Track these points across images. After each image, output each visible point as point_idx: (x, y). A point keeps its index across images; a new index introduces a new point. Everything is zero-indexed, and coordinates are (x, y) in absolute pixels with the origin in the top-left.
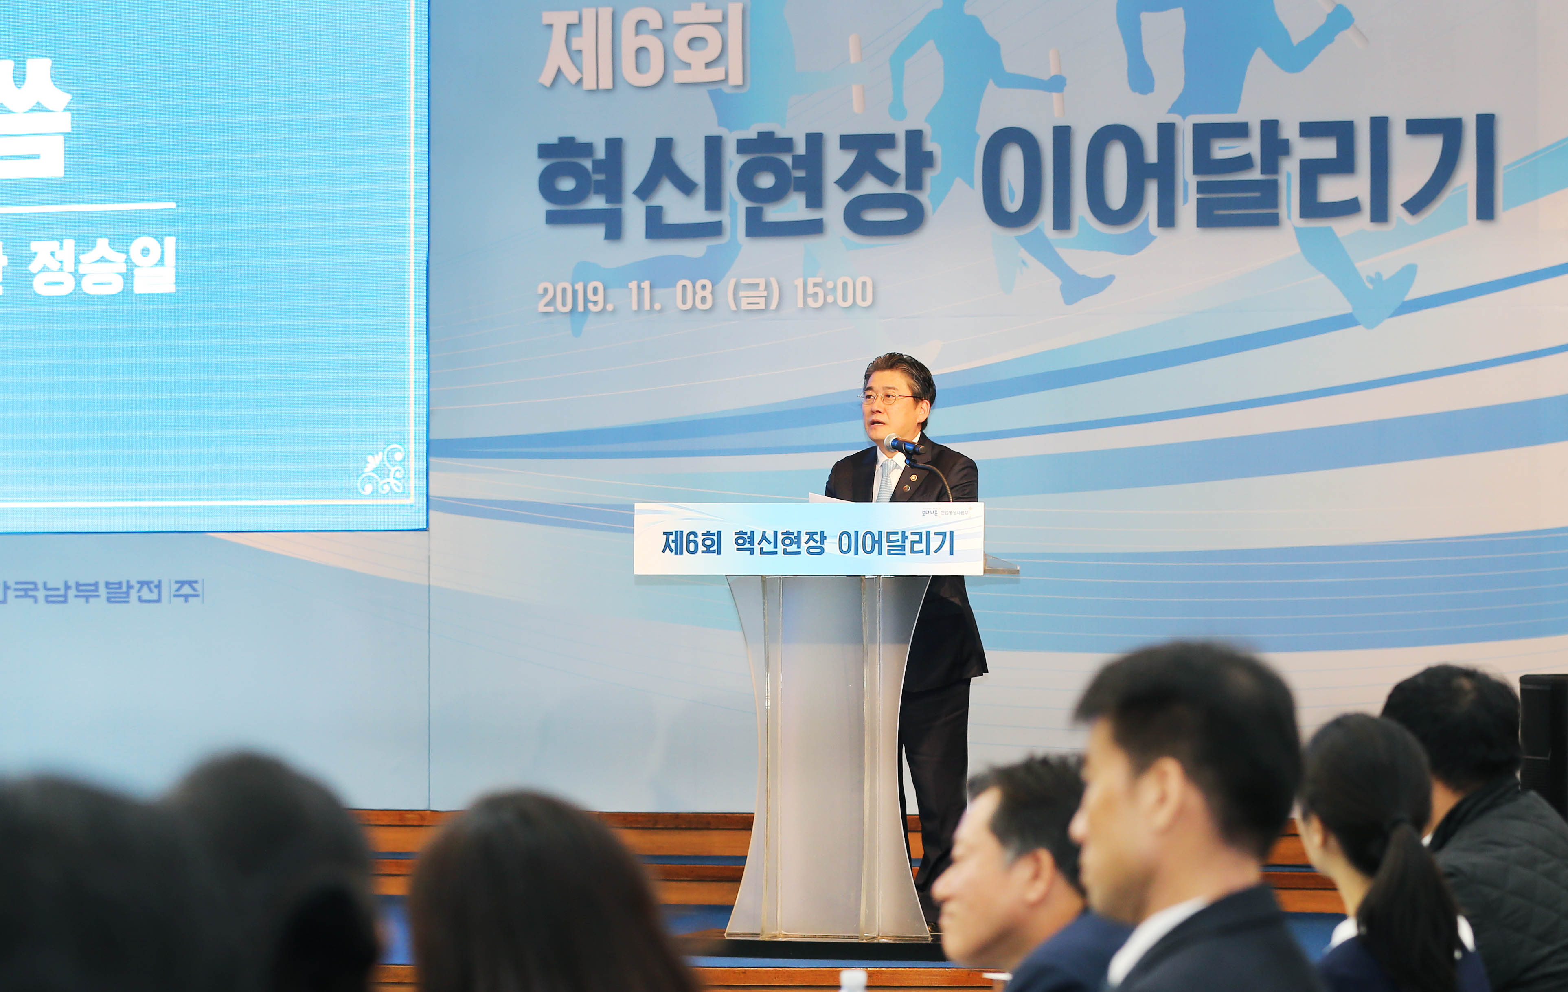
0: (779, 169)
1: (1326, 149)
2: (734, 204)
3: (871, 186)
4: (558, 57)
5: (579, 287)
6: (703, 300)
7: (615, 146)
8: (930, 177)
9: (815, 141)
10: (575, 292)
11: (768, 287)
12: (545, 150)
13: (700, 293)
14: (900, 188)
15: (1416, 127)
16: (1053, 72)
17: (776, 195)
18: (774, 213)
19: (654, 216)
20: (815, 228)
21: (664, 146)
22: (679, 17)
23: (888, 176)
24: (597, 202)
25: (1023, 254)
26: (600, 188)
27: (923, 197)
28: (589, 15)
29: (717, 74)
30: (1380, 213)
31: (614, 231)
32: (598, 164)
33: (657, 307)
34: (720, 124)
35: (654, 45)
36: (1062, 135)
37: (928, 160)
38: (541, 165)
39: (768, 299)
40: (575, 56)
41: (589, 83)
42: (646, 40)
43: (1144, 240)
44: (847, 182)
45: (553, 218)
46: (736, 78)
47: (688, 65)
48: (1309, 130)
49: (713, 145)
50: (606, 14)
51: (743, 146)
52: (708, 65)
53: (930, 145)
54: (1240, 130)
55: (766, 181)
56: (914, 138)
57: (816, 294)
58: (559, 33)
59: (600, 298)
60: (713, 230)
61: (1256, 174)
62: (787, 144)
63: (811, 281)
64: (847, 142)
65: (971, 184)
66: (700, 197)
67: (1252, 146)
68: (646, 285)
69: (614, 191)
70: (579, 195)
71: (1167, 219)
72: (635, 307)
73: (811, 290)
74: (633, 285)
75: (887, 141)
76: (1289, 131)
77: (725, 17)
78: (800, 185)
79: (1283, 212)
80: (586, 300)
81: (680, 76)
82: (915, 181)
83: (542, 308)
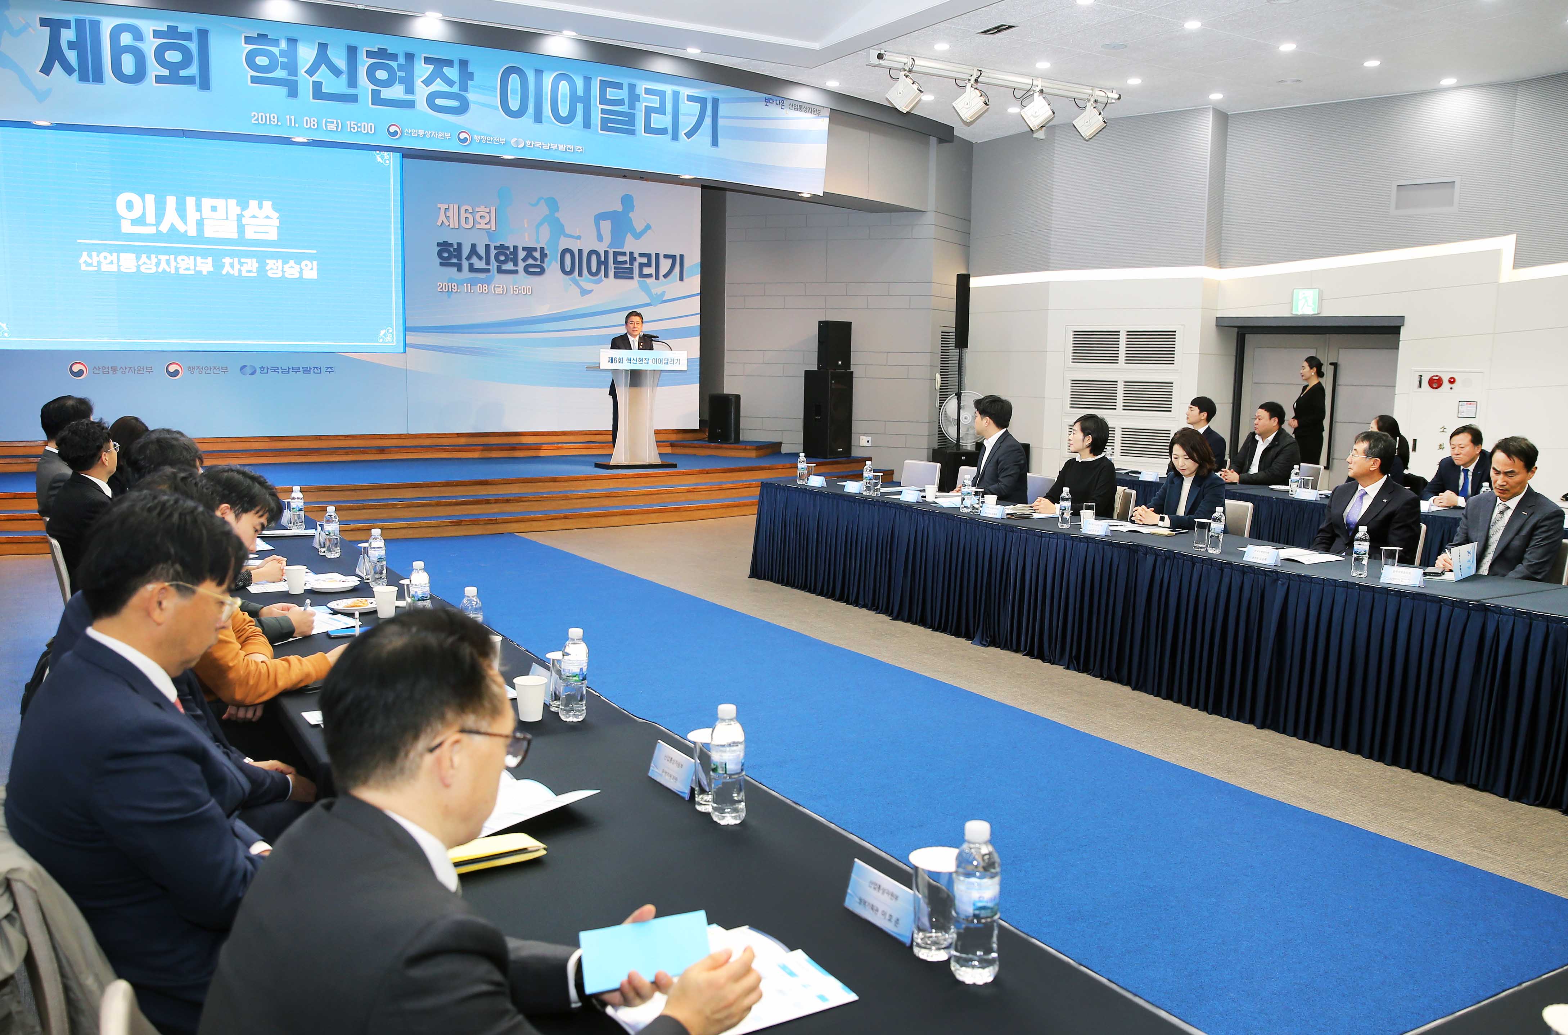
0: (506, 255)
1: (645, 260)
2: (493, 264)
3: (530, 261)
4: (442, 217)
5: (450, 284)
6: (485, 290)
7: (459, 244)
8: (546, 260)
9: (515, 248)
10: (448, 286)
11: (503, 287)
12: (439, 244)
13: (484, 288)
14: (539, 263)
15: (666, 256)
16: (578, 234)
17: (505, 262)
18: (504, 267)
19: (471, 266)
20: (516, 272)
21: (474, 246)
22: (477, 209)
23: (535, 259)
24: (455, 261)
25: (571, 283)
26: (455, 257)
27: (544, 265)
28: (451, 206)
29: (488, 227)
30: (657, 278)
31: (460, 269)
32: (455, 250)
33: (472, 291)
34: (490, 241)
35: (470, 217)
36: (580, 251)
37: (546, 255)
38: (438, 248)
39: (503, 291)
40: (447, 217)
41: (452, 226)
42: (467, 215)
43: (601, 281)
44: (524, 260)
45: (441, 264)
46: (493, 228)
47: (480, 223)
48: (641, 255)
49: (487, 247)
50: (456, 206)
51: (496, 248)
52: (486, 224)
53: (546, 252)
54: (624, 254)
55: (502, 258)
56: (542, 249)
57: (516, 290)
58: (443, 211)
59: (456, 288)
60: (488, 271)
61: (628, 266)
62: (508, 248)
63: (515, 287)
64: (524, 249)
65: (557, 263)
66: (484, 261)
67: (627, 258)
68: (469, 285)
69: (459, 258)
70: (449, 258)
71: (606, 276)
72: (466, 291)
73: (515, 289)
74: (465, 285)
75: (535, 249)
76: (636, 255)
77: (490, 210)
78: (511, 260)
79: (634, 276)
80: (452, 288)
81: (478, 226)
82: (542, 261)
83: (439, 290)
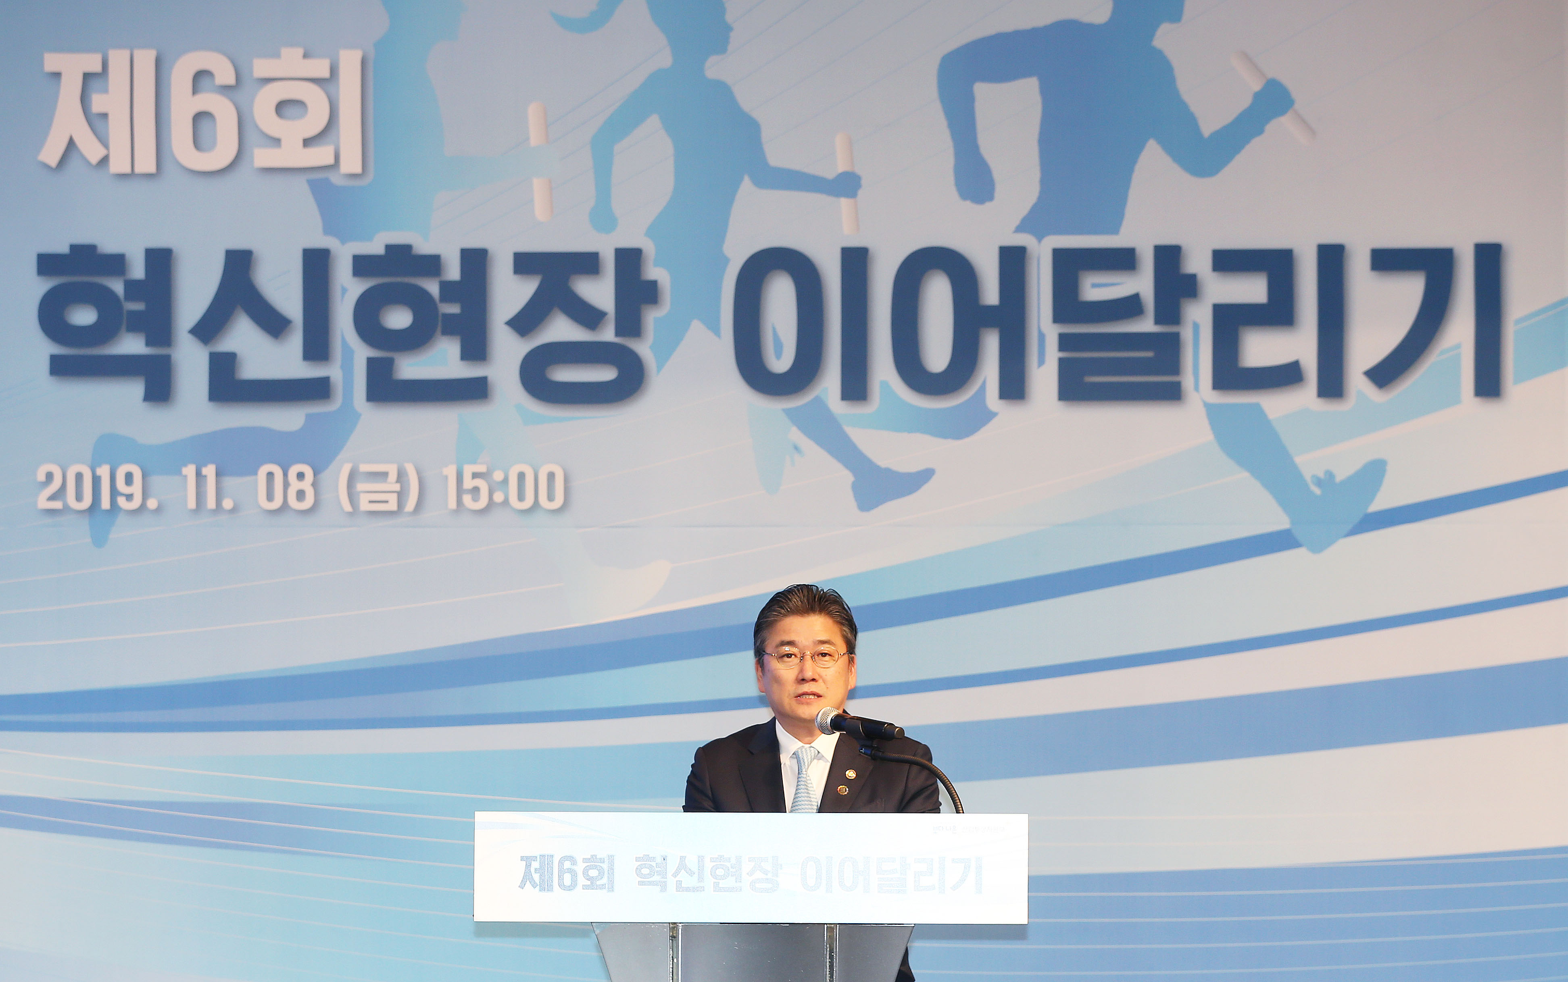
0: (418, 303)
1: (1252, 291)
2: (348, 353)
3: (561, 329)
4: (68, 121)
5: (104, 471)
6: (301, 495)
7: (160, 260)
8: (652, 317)
9: (475, 261)
10: (96, 481)
11: (401, 476)
12: (48, 264)
13: (295, 486)
14: (608, 334)
15: (1387, 261)
16: (842, 167)
17: (414, 340)
18: (412, 368)
19: (222, 370)
20: (475, 391)
21: (239, 263)
22: (262, 68)
23: (589, 317)
24: (132, 345)
25: (795, 435)
26: (136, 324)
27: (644, 349)
28: (118, 59)
29: (321, 155)
30: (1330, 389)
31: (161, 390)
32: (132, 287)
33: (227, 504)
34: (328, 230)
35: (223, 110)
36: (856, 261)
37: (650, 293)
38: (41, 287)
39: (401, 496)
40: (96, 121)
41: (119, 164)
42: (209, 101)
43: (982, 417)
44: (524, 323)
45: (60, 367)
46: (351, 163)
47: (276, 142)
48: (1230, 263)
49: (316, 263)
50: (145, 59)
51: (363, 266)
52: (307, 143)
53: (653, 272)
54: (1122, 261)
55: (398, 318)
56: (629, 260)
57: (476, 490)
58: (71, 87)
59: (136, 489)
60: (316, 390)
61: (1147, 325)
62: (431, 264)
63: (468, 470)
64: (525, 264)
65: (715, 329)
66: (295, 341)
67: (1141, 283)
68: (209, 471)
69: (159, 330)
70: (102, 333)
71: (1014, 387)
72: (192, 504)
73: (468, 483)
74: (190, 471)
75: (586, 263)
76: (1198, 263)
77: (334, 70)
78: (451, 327)
79: (1187, 380)
80: (114, 492)
81: (263, 157)
82: (630, 324)
83: (43, 503)
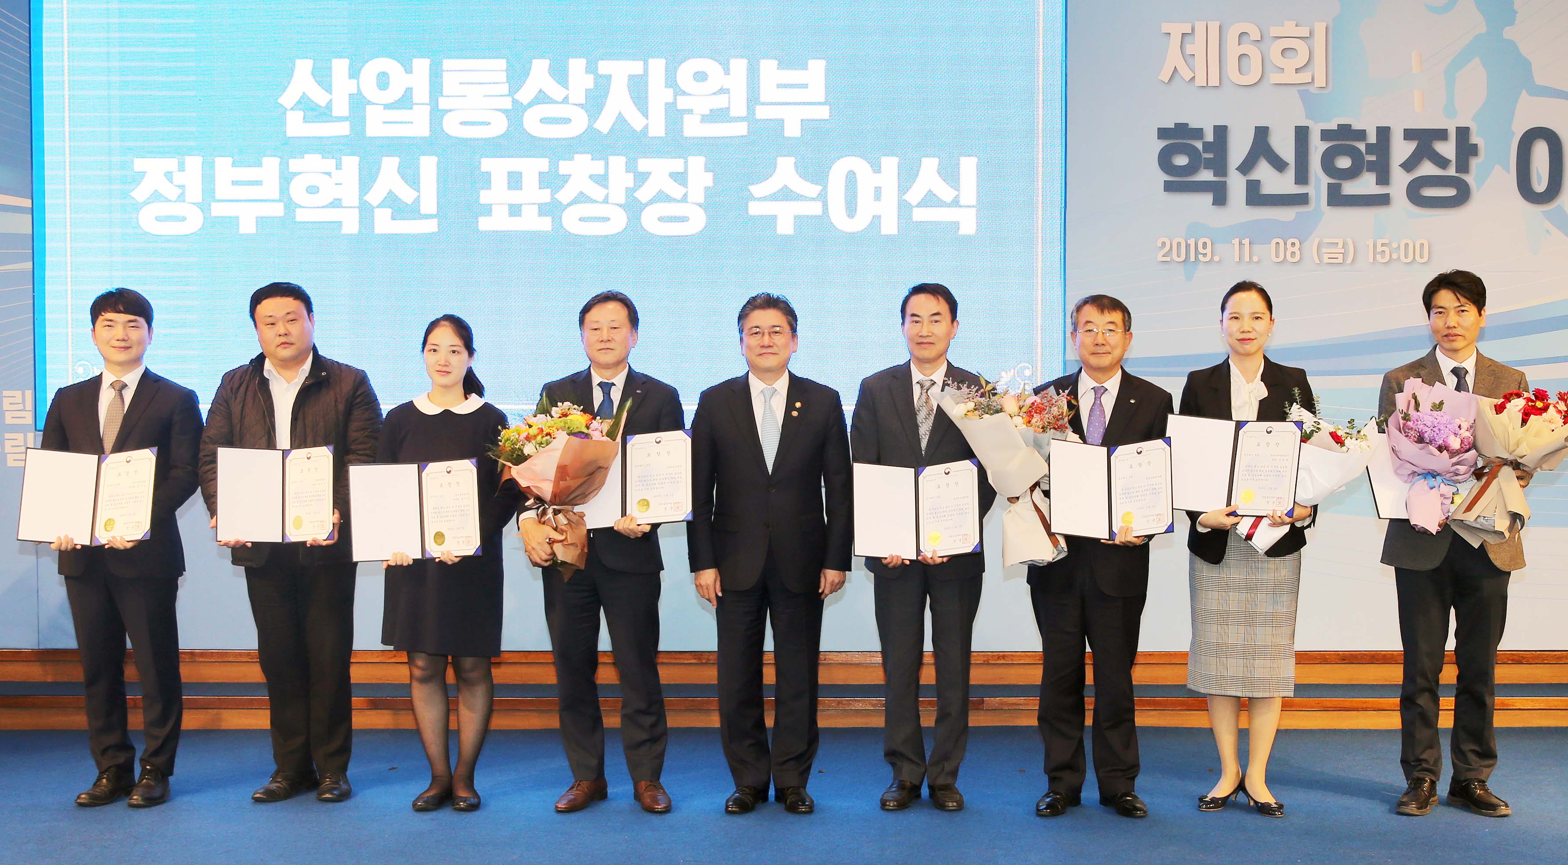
0: (1354, 153)
2: (1318, 180)
3: (1428, 169)
4: (1174, 58)
5: (1192, 242)
6: (1293, 253)
7: (1221, 132)
8: (1474, 163)
9: (1384, 133)
10: (1188, 246)
11: (1345, 244)
12: (1163, 133)
13: (1290, 249)
14: (1451, 171)
17: (1352, 174)
18: (1350, 188)
19: (1253, 187)
20: (1383, 200)
21: (1262, 133)
22: (1275, 31)
23: (1442, 162)
24: (1206, 175)
25: (1548, 225)
26: (1209, 165)
27: (1469, 179)
28: (1200, 27)
29: (1305, 77)
31: (1220, 197)
32: (1207, 146)
33: (1255, 259)
34: (1308, 117)
35: (1254, 53)
37: (1474, 150)
38: (1159, 145)
39: (1345, 255)
40: (1188, 58)
41: (1200, 81)
42: (1247, 48)
44: (1409, 165)
45: (1169, 187)
46: (1320, 81)
47: (1281, 70)
49: (1302, 134)
50: (1214, 27)
51: (1326, 135)
52: (1297, 71)
53: (1474, 139)
55: (1344, 163)
56: (1463, 133)
57: (1383, 252)
58: (1175, 42)
59: (1208, 251)
60: (1301, 200)
62: (1361, 135)
63: (1379, 242)
64: (1409, 134)
65: (1508, 169)
66: (1291, 173)
68: (1246, 242)
69: (1220, 168)
70: (1191, 169)
72: (1237, 259)
73: (1379, 249)
74: (1236, 241)
75: (1442, 135)
77: (1311, 33)
78: (1371, 167)
80: (1197, 252)
81: (1274, 78)
82: (1463, 166)
83: (1160, 258)
